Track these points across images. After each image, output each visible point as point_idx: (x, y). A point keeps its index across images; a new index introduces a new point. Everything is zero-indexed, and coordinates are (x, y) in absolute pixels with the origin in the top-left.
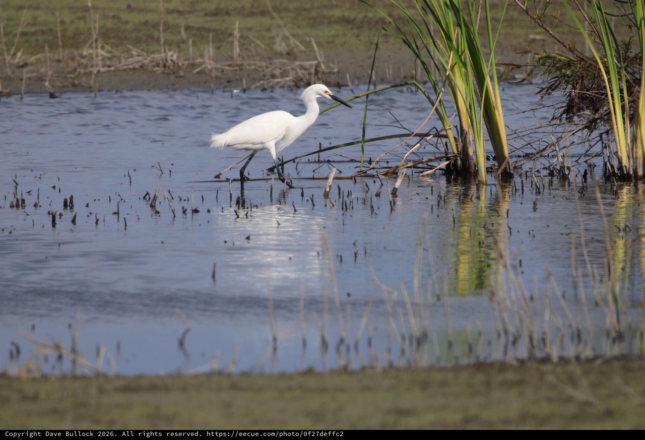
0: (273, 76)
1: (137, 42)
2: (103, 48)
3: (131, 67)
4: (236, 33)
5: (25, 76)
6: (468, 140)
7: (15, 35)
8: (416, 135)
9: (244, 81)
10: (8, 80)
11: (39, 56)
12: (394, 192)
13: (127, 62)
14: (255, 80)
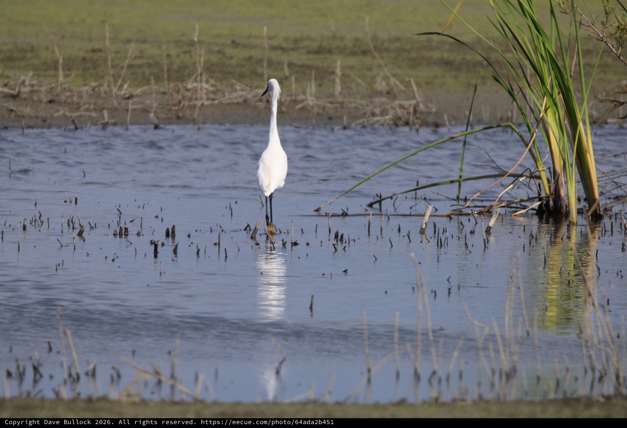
0: (374, 115)
1: (241, 77)
2: (207, 82)
3: (235, 101)
4: (338, 71)
5: (131, 107)
6: (560, 182)
7: (123, 67)
8: (510, 175)
9: (345, 119)
10: (113, 111)
11: (145, 88)
12: (488, 231)
13: (231, 97)
14: (355, 118)
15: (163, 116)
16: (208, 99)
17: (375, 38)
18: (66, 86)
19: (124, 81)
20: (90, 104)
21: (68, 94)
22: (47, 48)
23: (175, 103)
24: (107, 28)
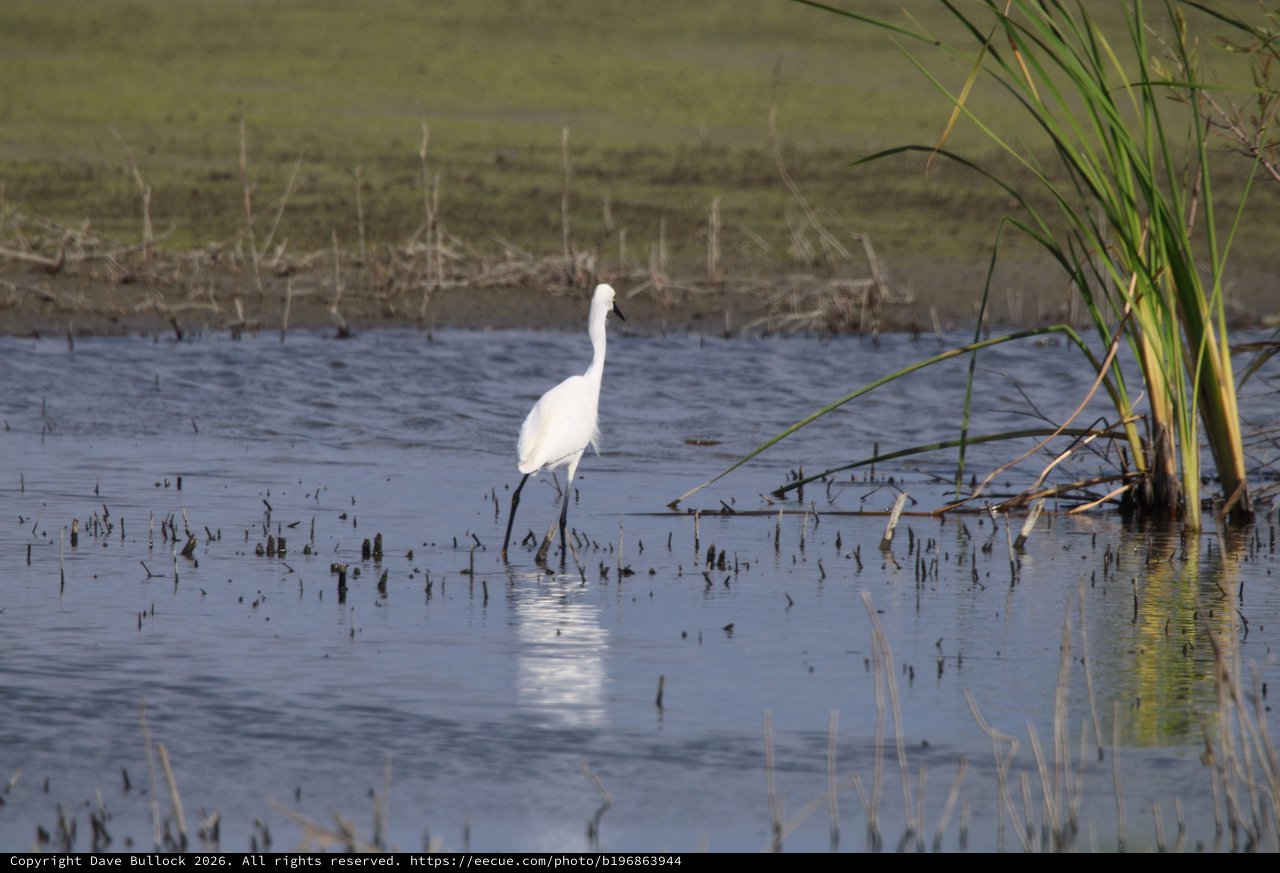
0: (786, 308)
1: (515, 232)
2: (446, 241)
3: (503, 281)
4: (715, 219)
5: (290, 293)
6: (1166, 445)
7: (274, 211)
8: (1065, 432)
9: (728, 316)
10: (256, 300)
11: (319, 253)
12: (1020, 544)
13: (494, 272)
14: (748, 315)
15: (355, 310)
16: (448, 277)
17: (789, 151)
18: (158, 249)
19: (277, 240)
20: (206, 286)
21: (162, 265)
22: (119, 171)
23: (379, 284)
24: (243, 131)
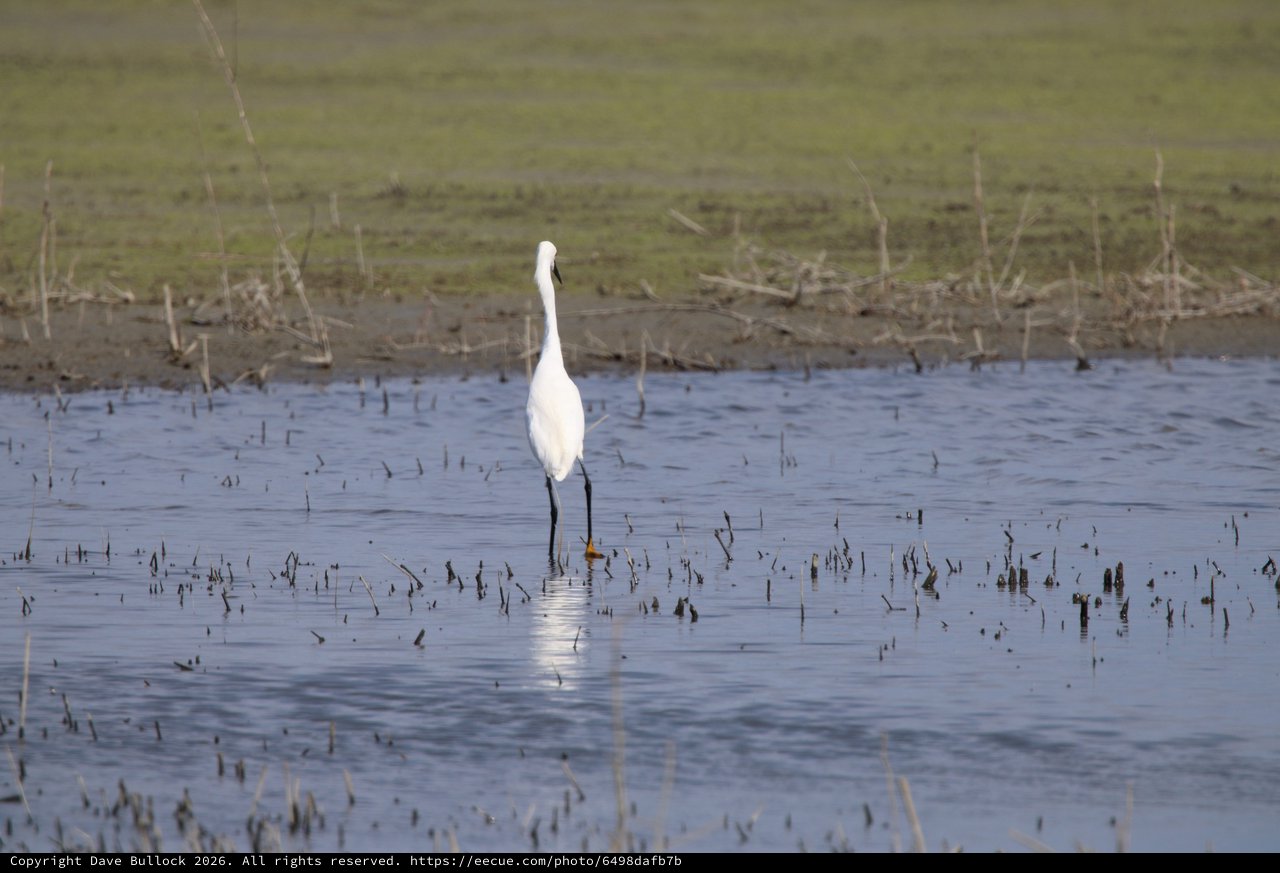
1: (1251, 261)
2: (1183, 271)
3: (1240, 310)
5: (1029, 324)
7: (1010, 243)
10: (995, 330)
11: (1057, 284)
13: (1231, 301)
15: (1094, 340)
16: (1185, 307)
18: (896, 281)
19: (1015, 271)
20: (945, 317)
21: (900, 297)
22: (855, 203)
23: (1117, 313)
24: (977, 162)
